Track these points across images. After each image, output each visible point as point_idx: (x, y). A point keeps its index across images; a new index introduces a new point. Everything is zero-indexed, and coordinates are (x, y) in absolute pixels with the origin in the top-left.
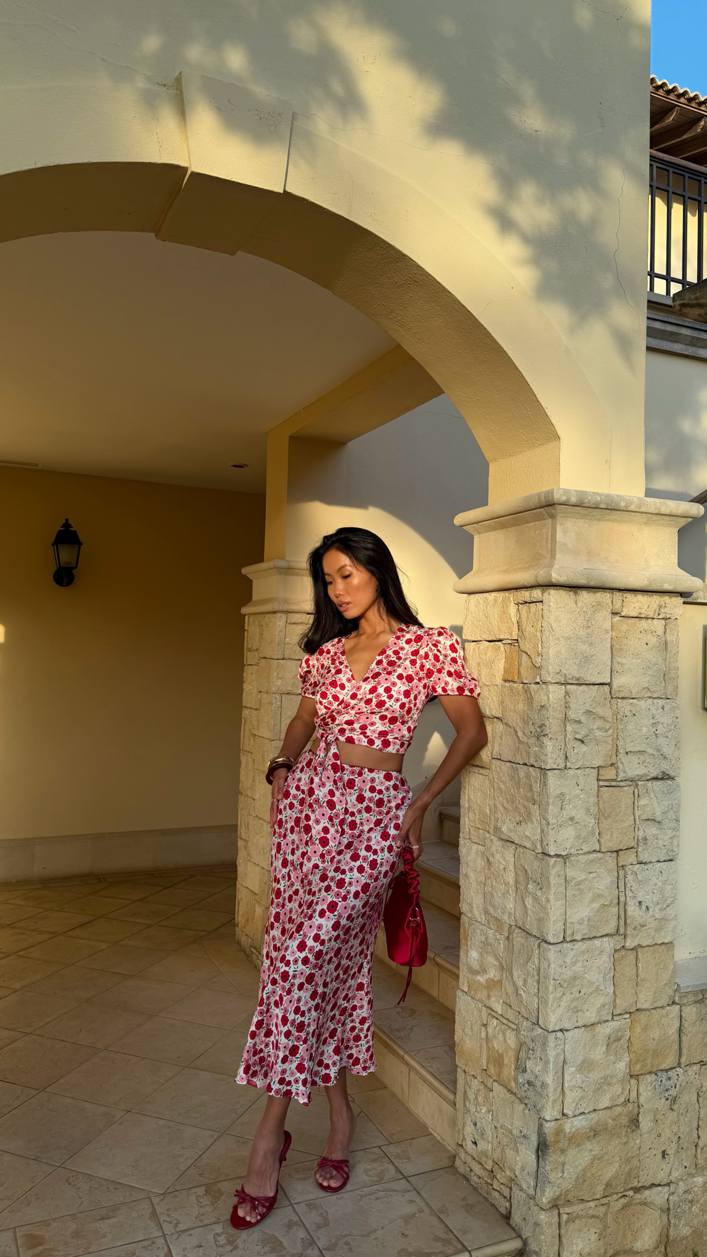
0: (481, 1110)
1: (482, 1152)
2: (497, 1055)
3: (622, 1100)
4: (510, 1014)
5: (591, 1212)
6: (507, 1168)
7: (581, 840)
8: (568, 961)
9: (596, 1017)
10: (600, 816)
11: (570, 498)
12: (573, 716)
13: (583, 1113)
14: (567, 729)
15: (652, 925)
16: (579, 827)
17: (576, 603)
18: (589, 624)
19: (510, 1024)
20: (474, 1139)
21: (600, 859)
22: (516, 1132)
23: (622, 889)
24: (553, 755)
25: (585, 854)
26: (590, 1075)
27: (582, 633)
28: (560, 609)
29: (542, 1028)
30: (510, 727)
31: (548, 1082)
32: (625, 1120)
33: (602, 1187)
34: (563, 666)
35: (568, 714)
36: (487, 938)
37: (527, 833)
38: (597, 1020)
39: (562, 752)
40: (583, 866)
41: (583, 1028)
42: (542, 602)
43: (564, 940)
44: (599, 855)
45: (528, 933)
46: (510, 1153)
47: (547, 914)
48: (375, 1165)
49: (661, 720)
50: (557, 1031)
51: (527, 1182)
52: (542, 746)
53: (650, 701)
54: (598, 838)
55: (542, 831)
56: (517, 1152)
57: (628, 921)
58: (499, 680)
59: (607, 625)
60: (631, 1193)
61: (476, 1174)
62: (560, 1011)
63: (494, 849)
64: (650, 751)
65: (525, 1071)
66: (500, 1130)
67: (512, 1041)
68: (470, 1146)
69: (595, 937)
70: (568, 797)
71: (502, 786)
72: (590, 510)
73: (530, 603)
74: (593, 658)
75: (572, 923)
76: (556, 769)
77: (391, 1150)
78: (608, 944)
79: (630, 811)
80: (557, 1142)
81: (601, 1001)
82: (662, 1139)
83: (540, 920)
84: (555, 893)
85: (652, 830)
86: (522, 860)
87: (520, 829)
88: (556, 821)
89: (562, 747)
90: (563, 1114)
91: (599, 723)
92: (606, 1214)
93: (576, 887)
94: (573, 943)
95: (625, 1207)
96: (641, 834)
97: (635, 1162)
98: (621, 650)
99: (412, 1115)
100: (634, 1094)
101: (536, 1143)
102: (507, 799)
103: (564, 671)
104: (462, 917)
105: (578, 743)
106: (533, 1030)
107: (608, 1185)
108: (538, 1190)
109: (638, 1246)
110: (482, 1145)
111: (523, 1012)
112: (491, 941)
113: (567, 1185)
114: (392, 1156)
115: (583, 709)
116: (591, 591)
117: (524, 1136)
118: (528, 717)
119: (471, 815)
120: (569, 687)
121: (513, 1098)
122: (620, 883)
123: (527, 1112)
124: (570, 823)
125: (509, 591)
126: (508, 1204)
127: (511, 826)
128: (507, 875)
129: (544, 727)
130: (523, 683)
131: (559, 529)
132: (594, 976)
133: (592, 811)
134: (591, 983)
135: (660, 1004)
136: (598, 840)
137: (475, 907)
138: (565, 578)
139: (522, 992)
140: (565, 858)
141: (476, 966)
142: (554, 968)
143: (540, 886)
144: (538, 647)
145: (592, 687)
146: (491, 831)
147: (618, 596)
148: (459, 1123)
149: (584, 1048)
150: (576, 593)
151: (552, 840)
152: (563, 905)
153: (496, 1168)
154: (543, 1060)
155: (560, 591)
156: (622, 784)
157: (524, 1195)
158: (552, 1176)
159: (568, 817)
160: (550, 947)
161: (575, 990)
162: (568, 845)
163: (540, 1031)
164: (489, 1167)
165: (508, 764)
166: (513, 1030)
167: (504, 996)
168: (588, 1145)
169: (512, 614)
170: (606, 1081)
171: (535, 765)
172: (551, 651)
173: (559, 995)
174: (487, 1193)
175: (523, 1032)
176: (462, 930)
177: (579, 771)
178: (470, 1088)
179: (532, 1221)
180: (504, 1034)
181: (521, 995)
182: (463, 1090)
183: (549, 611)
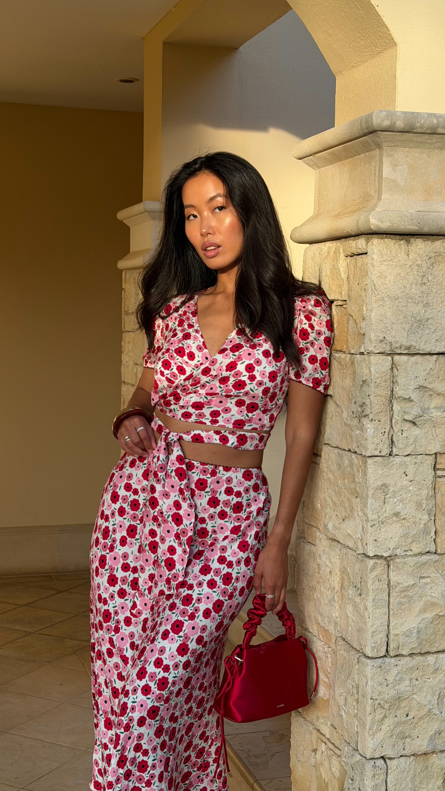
7: (410, 539)
8: (391, 678)
9: (429, 745)
11: (395, 123)
12: (401, 393)
14: (394, 408)
16: (407, 524)
17: (408, 255)
18: (425, 280)
19: (335, 749)
21: (436, 561)
24: (375, 439)
25: (415, 555)
27: (415, 291)
28: (385, 263)
29: (361, 755)
34: (389, 332)
35: (395, 390)
37: (350, 531)
38: (430, 749)
39: (386, 435)
40: (411, 569)
41: (412, 758)
42: (366, 253)
43: (387, 655)
44: (434, 557)
45: (350, 645)
47: (365, 623)
50: (377, 758)
54: (434, 537)
55: (363, 529)
62: (380, 736)
69: (428, 653)
70: (391, 490)
72: (427, 136)
74: (430, 321)
75: (396, 635)
76: (377, 456)
81: (436, 727)
83: (359, 630)
84: (373, 600)
86: (346, 562)
88: (377, 517)
89: (387, 431)
91: (436, 401)
93: (403, 594)
94: (398, 658)
103: (389, 339)
105: (408, 425)
106: (353, 756)
111: (345, 735)
115: (413, 384)
116: (428, 239)
118: (352, 394)
120: (396, 357)
124: (395, 519)
125: (341, 240)
127: (337, 523)
129: (365, 407)
130: (350, 354)
131: (386, 160)
133: (424, 505)
134: (421, 706)
136: (435, 540)
138: (389, 224)
139: (344, 713)
140: (388, 560)
142: (372, 687)
143: (359, 593)
145: (428, 357)
146: (322, 528)
149: (413, 780)
150: (408, 242)
151: (373, 539)
152: (385, 614)
155: (386, 240)
159: (392, 512)
160: (369, 661)
161: (401, 713)
162: (392, 545)
163: (359, 757)
165: (336, 451)
169: (342, 269)
171: (358, 451)
172: (373, 315)
173: (379, 717)
177: (409, 458)
180: (329, 760)
181: (342, 716)
183: (372, 265)
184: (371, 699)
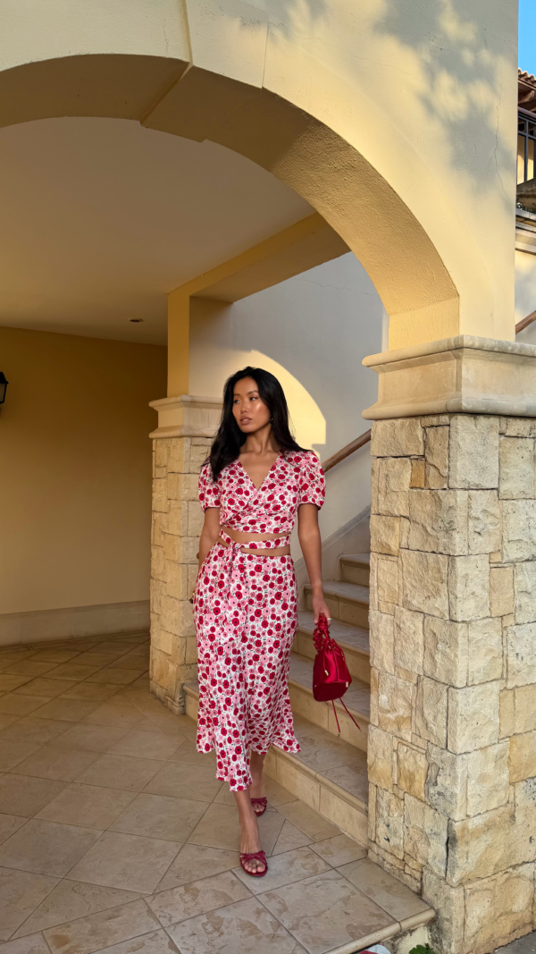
0: (394, 815)
1: (394, 846)
2: (408, 773)
3: (505, 802)
4: (420, 742)
5: (485, 886)
6: (419, 858)
7: (479, 609)
8: (471, 700)
9: (488, 742)
10: (492, 589)
11: (475, 343)
12: (474, 514)
13: (480, 814)
14: (470, 524)
15: (525, 671)
16: (478, 599)
17: (476, 426)
18: (485, 442)
20: (387, 836)
21: (491, 622)
22: (428, 831)
23: (505, 644)
24: (460, 545)
25: (481, 619)
26: (484, 785)
27: (480, 449)
28: (465, 431)
29: (451, 752)
30: (418, 523)
31: (457, 793)
32: (507, 817)
33: (492, 868)
34: (468, 475)
35: (470, 512)
36: (397, 685)
38: (488, 744)
39: (466, 542)
40: (481, 628)
41: (480, 750)
42: (449, 425)
43: (467, 685)
44: (491, 620)
46: (421, 846)
47: (456, 666)
48: (308, 860)
49: (532, 516)
50: (463, 754)
51: (439, 867)
52: (451, 538)
53: (524, 501)
55: (450, 603)
56: (429, 844)
57: (509, 669)
58: (406, 487)
59: (496, 443)
60: (511, 870)
61: (388, 863)
62: (465, 738)
63: (404, 618)
64: (525, 539)
65: (436, 784)
66: (411, 829)
67: (422, 763)
68: (383, 842)
69: (488, 682)
70: (470, 577)
71: (411, 570)
72: (487, 353)
73: (436, 426)
74: (488, 469)
75: (473, 672)
76: (462, 556)
77: (316, 847)
78: (496, 687)
79: (511, 586)
80: (463, 836)
81: (490, 730)
82: (530, 828)
83: (448, 671)
84: (461, 650)
85: (524, 600)
87: (428, 602)
88: (462, 596)
89: (466, 539)
90: (467, 816)
91: (491, 519)
92: (494, 887)
93: (476, 645)
94: (473, 687)
95: (507, 880)
96: (517, 602)
97: (513, 848)
98: (506, 462)
99: (324, 820)
100: (512, 797)
101: (446, 838)
102: (415, 580)
103: (468, 479)
104: (373, 669)
105: (477, 535)
106: (442, 753)
107: (496, 865)
108: (448, 873)
109: (515, 908)
110: (394, 841)
111: (433, 740)
112: (401, 687)
113: (470, 868)
114: (319, 852)
115: (480, 509)
116: (486, 417)
117: (435, 833)
118: (437, 515)
119: (381, 592)
120: (470, 491)
121: (423, 805)
122: (504, 640)
123: (437, 815)
124: (472, 596)
126: (419, 884)
127: (421, 600)
128: (417, 637)
129: (452, 524)
131: (464, 367)
132: (488, 711)
133: (486, 587)
134: (485, 716)
135: (529, 729)
136: (489, 608)
137: (385, 662)
138: (472, 406)
139: (432, 725)
140: (468, 623)
141: (387, 707)
142: (461, 707)
144: (445, 460)
145: (486, 491)
146: (401, 604)
147: (503, 419)
148: (372, 825)
149: (481, 765)
150: (475, 418)
151: (459, 610)
152: (467, 659)
153: (407, 857)
154: (452, 776)
155: (466, 417)
156: (506, 565)
157: (435, 878)
158: (461, 862)
159: (470, 592)
160: (457, 690)
161: (475, 722)
162: (470, 614)
163: (449, 754)
164: (401, 858)
165: (416, 552)
166: (423, 754)
167: (413, 729)
168: (484, 837)
170: (495, 789)
171: (444, 552)
172: (457, 464)
173: (464, 726)
174: (399, 877)
175: (433, 756)
176: (372, 680)
177: (477, 557)
178: (382, 798)
179: (443, 896)
180: (414, 757)
181: (431, 728)
182: (375, 800)
183: (457, 432)
184: (461, 715)
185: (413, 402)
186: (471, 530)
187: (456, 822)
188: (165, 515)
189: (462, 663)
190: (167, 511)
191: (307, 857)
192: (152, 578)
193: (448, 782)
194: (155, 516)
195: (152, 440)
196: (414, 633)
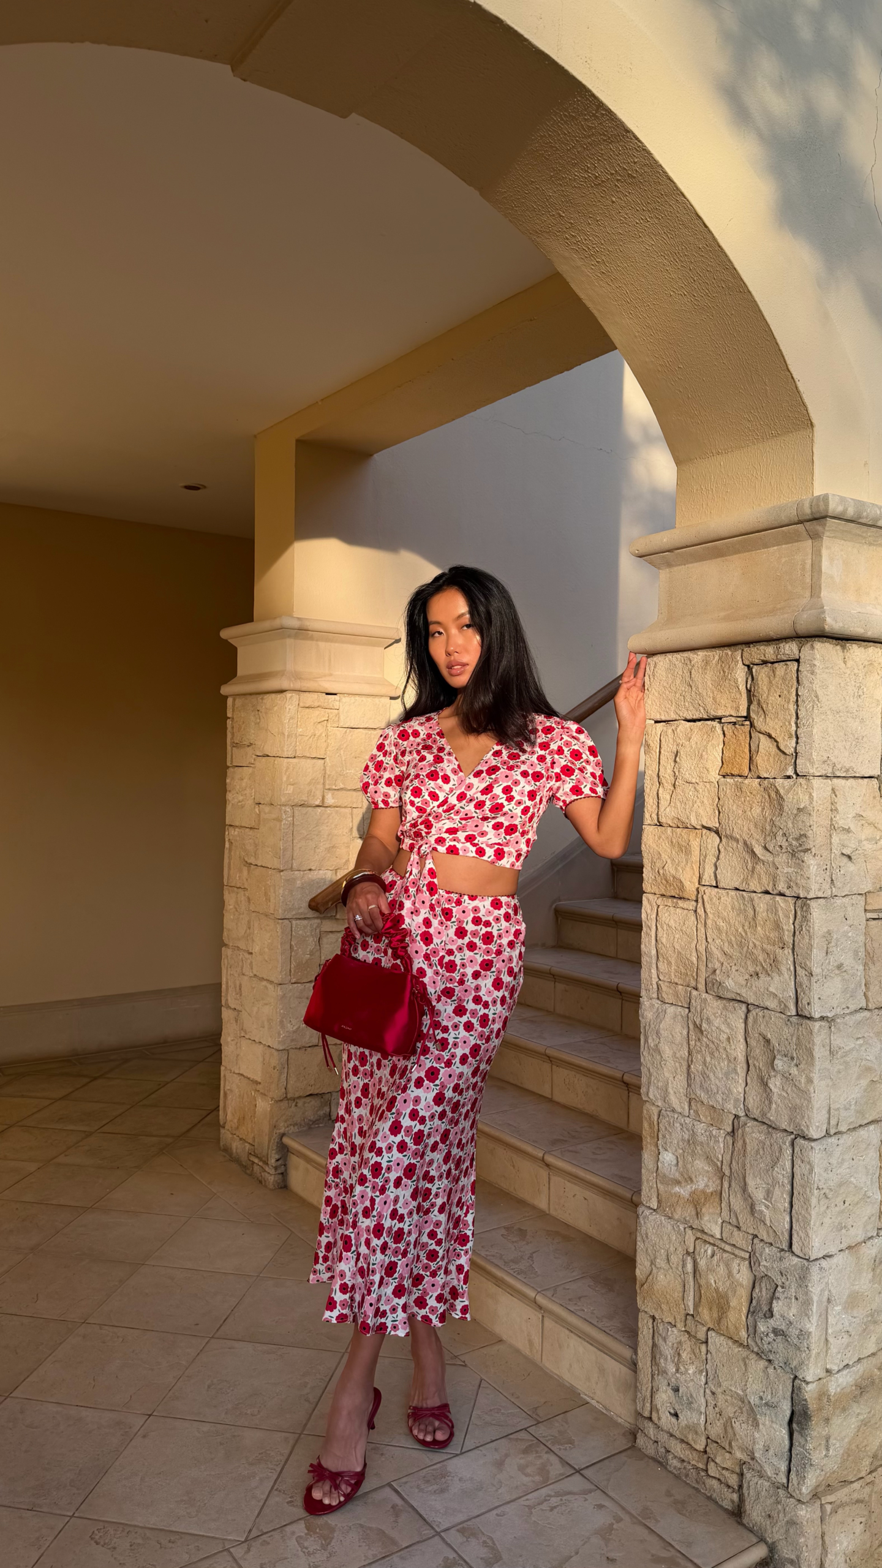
0: (687, 1370)
1: (688, 1427)
2: (715, 1295)
4: (738, 1238)
5: (855, 1496)
6: (735, 1448)
7: (848, 995)
8: (834, 1161)
9: (861, 1234)
10: (869, 958)
11: (847, 510)
12: (841, 823)
13: (847, 1366)
14: (833, 841)
16: (846, 977)
17: (845, 662)
19: (737, 1252)
20: (674, 1409)
21: (867, 1019)
22: (754, 1400)
24: (818, 878)
25: (851, 1013)
26: (855, 1313)
27: (852, 705)
28: (827, 670)
29: (800, 1257)
30: (737, 841)
31: (811, 1330)
33: (866, 1462)
34: (831, 751)
35: (834, 819)
36: (693, 1135)
37: (771, 989)
38: (861, 1238)
39: (828, 873)
40: (851, 1030)
41: (847, 1251)
42: (797, 660)
43: (828, 1134)
44: (866, 1014)
45: (770, 1126)
46: (741, 1428)
47: (808, 1099)
48: (530, 1458)
50: (820, 1258)
51: (775, 1466)
52: (800, 864)
54: (865, 990)
55: (798, 986)
56: (756, 1424)
58: (714, 776)
59: (878, 694)
61: (675, 1457)
62: (823, 1231)
63: (709, 1012)
65: (770, 1314)
66: (720, 1397)
67: (743, 1275)
68: (666, 1420)
69: (859, 1127)
70: (835, 937)
71: (722, 924)
72: (865, 528)
73: (773, 663)
74: (865, 739)
75: (838, 1109)
76: (821, 898)
77: (541, 1431)
80: (820, 1409)
81: (868, 1212)
83: (794, 1109)
84: (819, 1070)
86: (763, 1026)
87: (755, 982)
88: (821, 970)
89: (828, 867)
90: (828, 1371)
91: (868, 831)
92: (870, 1496)
93: (842, 1060)
94: (837, 1137)
99: (554, 1378)
101: (788, 1413)
102: (730, 943)
103: (832, 759)
104: (646, 1105)
105: (845, 860)
106: (781, 1259)
107: (875, 1456)
108: (793, 1475)
110: (687, 1417)
111: (764, 1235)
112: (701, 1138)
113: (832, 1465)
114: (547, 1441)
115: (852, 813)
116: (862, 645)
117: (767, 1404)
118: (773, 825)
119: (662, 964)
120: (835, 780)
121: (745, 1353)
123: (771, 1370)
124: (837, 972)
125: (732, 648)
126: (735, 1497)
127: (741, 980)
128: (733, 1047)
129: (803, 839)
130: (759, 777)
131: (825, 553)
132: (861, 1179)
133: (860, 954)
134: (858, 1189)
136: (865, 993)
137: (672, 1092)
139: (763, 1208)
140: (830, 1021)
141: (674, 1174)
142: (819, 1173)
143: (795, 1061)
144: (790, 724)
145: (860, 780)
146: (701, 986)
148: (644, 1389)
149: (849, 1278)
150: (843, 648)
151: (816, 997)
152: (828, 1086)
153: (712, 1448)
154: (800, 1300)
157: (767, 1484)
158: (817, 1457)
159: (834, 964)
160: (813, 1144)
161: (840, 1200)
162: (834, 1003)
163: (796, 1260)
164: (701, 1447)
165: (733, 893)
166: (744, 1259)
167: (725, 1214)
168: (856, 1408)
169: (740, 680)
170: (873, 1319)
171: (787, 893)
172: (815, 731)
173: (823, 1209)
174: (698, 1482)
175: (764, 1263)
176: (646, 1125)
177: (845, 900)
178: (665, 1340)
179: (783, 1519)
180: (727, 1265)
181: (761, 1212)
182: (650, 1343)
183: (813, 673)
184: (818, 1188)
185: (727, 619)
186: (836, 851)
187: (808, 1383)
188: (251, 832)
189: (820, 1094)
190: (253, 824)
191: (526, 1451)
192: (226, 945)
193: (794, 1311)
194: (232, 834)
195: (226, 697)
196: (728, 1039)
